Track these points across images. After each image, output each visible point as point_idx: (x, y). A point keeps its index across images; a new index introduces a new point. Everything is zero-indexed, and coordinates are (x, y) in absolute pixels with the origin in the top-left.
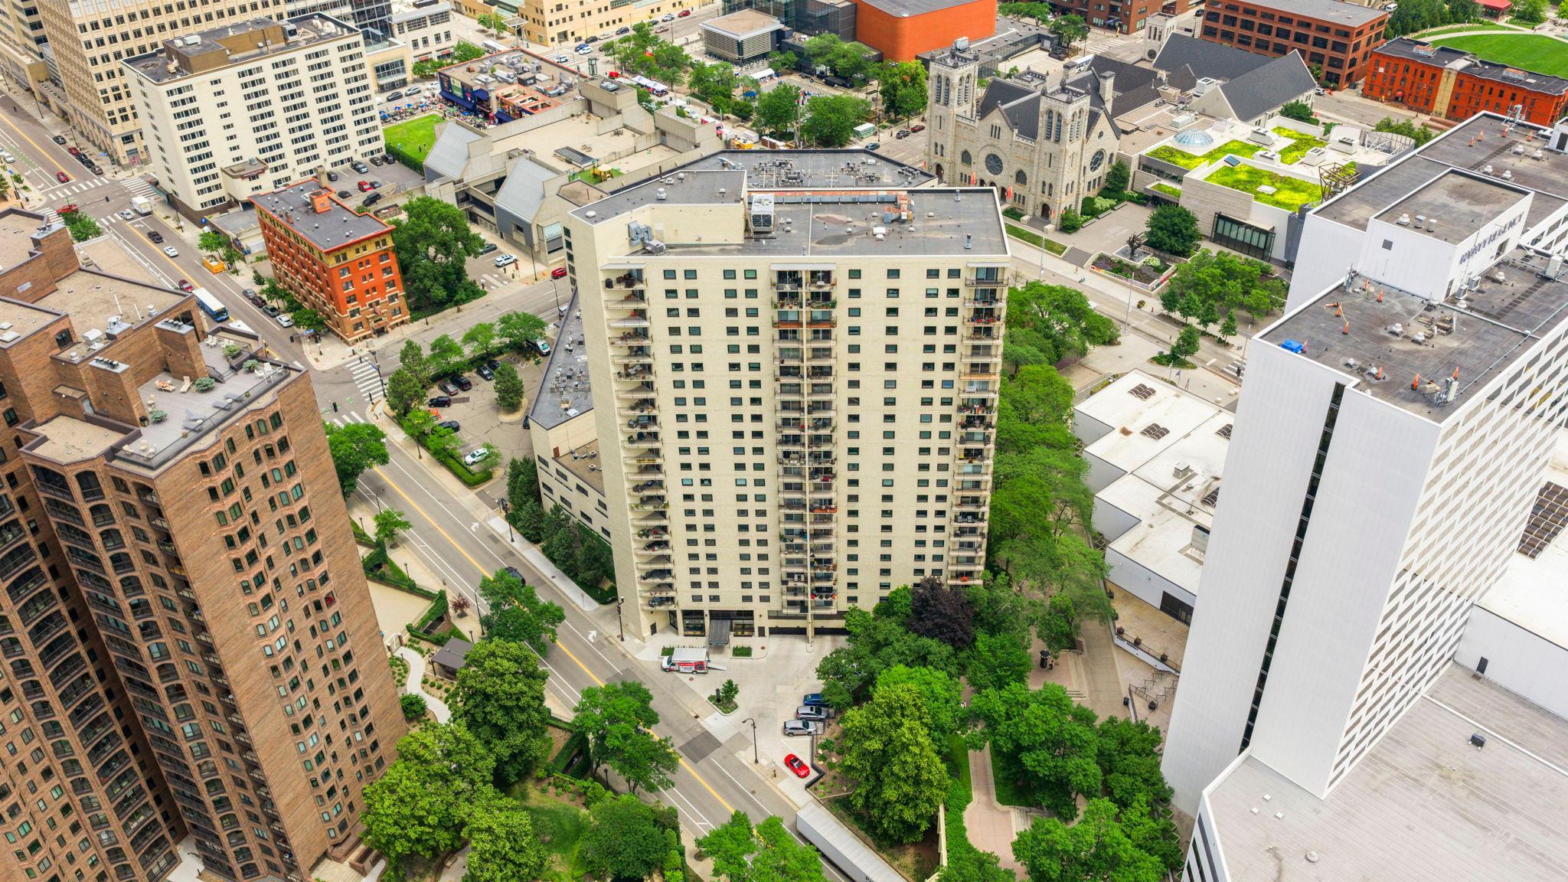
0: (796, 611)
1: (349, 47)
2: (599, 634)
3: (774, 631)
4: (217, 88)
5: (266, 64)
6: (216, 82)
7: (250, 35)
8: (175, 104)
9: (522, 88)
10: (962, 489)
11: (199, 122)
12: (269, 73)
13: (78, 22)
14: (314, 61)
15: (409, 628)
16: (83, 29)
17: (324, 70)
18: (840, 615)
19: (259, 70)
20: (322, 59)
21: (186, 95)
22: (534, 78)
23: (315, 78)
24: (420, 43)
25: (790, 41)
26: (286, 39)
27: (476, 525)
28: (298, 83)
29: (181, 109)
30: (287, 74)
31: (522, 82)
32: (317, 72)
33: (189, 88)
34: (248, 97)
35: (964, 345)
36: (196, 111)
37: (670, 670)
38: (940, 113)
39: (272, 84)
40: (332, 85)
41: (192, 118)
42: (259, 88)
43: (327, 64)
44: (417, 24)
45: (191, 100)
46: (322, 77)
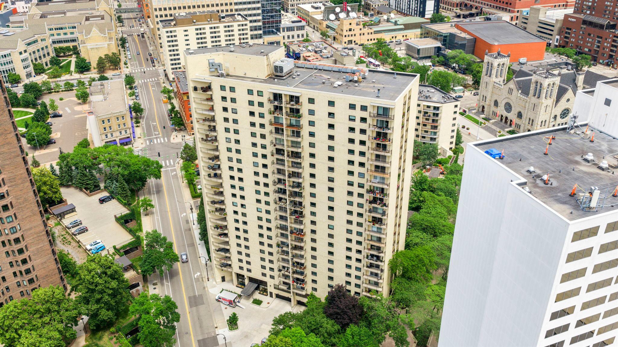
0: (285, 288)
1: (242, 25)
2: (201, 275)
3: (278, 296)
4: (186, 33)
5: (207, 27)
6: (186, 31)
7: (205, 15)
8: (168, 37)
9: (315, 54)
10: (371, 240)
11: (177, 45)
12: (208, 31)
13: (154, 7)
14: (227, 29)
15: (114, 247)
16: (156, 10)
17: (231, 33)
18: (306, 296)
19: (204, 29)
20: (230, 29)
21: (173, 34)
22: (321, 51)
23: (227, 36)
24: (291, 37)
25: (443, 52)
26: (220, 20)
27: (185, 214)
28: (219, 37)
29: (170, 39)
30: (215, 32)
31: (316, 52)
32: (228, 33)
33: (175, 31)
34: (198, 39)
35: (371, 153)
36: (176, 41)
37: (219, 301)
38: (487, 80)
39: (208, 35)
40: (233, 40)
41: (174, 43)
42: (203, 36)
43: (232, 31)
44: (290, 29)
45: (175, 36)
46: (229, 36)
